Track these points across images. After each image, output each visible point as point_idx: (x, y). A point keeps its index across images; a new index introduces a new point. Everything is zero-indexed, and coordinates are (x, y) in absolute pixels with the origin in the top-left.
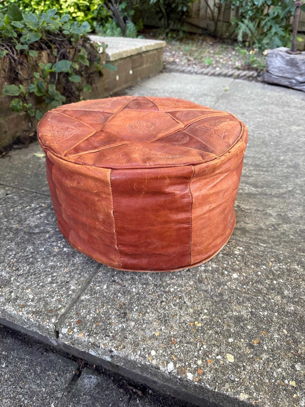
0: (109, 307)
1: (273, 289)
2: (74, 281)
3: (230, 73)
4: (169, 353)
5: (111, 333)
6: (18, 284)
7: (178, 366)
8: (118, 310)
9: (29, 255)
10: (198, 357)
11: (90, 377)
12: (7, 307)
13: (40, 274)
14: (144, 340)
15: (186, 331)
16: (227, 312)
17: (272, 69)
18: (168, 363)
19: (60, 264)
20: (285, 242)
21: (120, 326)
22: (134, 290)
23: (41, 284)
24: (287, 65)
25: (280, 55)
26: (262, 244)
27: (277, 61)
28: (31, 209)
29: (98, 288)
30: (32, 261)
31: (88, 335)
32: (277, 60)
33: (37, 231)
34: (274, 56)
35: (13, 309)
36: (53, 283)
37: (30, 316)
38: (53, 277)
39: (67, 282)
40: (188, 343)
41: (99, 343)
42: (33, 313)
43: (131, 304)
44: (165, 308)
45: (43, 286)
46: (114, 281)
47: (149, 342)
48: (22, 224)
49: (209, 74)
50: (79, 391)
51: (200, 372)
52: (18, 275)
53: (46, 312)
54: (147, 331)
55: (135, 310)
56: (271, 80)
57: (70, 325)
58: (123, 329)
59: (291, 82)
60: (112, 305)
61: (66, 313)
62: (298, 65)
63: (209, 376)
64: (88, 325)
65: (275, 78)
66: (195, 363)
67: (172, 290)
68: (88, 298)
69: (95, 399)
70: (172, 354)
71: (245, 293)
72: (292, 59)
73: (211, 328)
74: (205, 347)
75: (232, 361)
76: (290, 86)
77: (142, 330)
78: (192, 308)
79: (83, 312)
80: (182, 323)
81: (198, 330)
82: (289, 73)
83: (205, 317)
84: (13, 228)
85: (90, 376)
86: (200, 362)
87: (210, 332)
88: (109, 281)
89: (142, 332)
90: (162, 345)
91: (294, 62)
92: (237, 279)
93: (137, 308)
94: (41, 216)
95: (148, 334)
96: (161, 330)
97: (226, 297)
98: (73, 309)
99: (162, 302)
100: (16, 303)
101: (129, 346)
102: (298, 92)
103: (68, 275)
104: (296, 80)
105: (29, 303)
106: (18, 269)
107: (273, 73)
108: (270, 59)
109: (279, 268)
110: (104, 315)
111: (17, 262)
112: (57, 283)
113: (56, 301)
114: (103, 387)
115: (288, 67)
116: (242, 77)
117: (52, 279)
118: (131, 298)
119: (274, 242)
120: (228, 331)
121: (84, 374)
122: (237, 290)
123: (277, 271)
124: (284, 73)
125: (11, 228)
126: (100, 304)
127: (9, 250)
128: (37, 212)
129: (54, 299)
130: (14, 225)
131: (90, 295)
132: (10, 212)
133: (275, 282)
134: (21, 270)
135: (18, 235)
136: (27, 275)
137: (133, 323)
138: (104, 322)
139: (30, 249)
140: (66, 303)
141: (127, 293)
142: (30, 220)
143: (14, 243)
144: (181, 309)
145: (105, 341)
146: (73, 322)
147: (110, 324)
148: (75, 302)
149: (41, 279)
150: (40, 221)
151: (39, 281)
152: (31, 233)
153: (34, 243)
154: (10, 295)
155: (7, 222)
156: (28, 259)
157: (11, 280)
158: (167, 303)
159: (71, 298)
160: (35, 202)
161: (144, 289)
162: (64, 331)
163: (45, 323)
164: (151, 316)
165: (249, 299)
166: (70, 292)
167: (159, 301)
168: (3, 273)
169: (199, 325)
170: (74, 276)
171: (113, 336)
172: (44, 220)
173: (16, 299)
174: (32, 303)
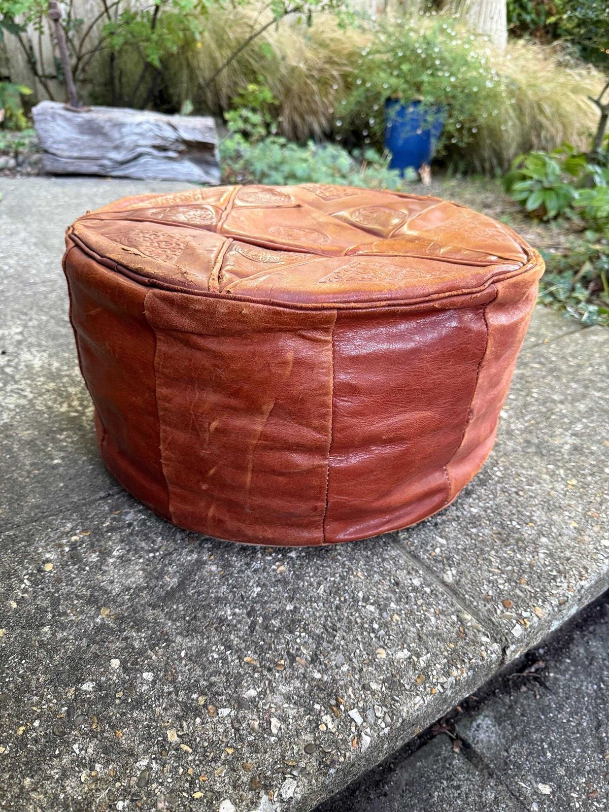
0: (493, 552)
2: (402, 575)
5: (551, 571)
6: (345, 668)
8: (507, 546)
9: (254, 624)
11: (478, 726)
12: (405, 709)
13: (340, 620)
14: (580, 542)
15: (581, 497)
16: (560, 452)
17: (55, 146)
19: (334, 576)
21: (542, 556)
22: (474, 510)
23: (376, 626)
24: (82, 133)
25: (60, 115)
28: (64, 565)
29: (438, 550)
30: (282, 621)
31: (543, 602)
32: (58, 125)
33: (171, 581)
34: (49, 118)
35: (418, 698)
36: (386, 605)
37: (455, 673)
38: (366, 599)
39: (397, 584)
40: (601, 505)
41: (564, 595)
42: (451, 663)
43: (502, 526)
44: (531, 497)
45: (385, 625)
47: (586, 538)
48: (114, 601)
50: (496, 756)
52: (314, 659)
53: (461, 643)
54: (565, 531)
55: (518, 526)
56: (59, 168)
57: (509, 618)
58: (551, 555)
59: (103, 165)
60: (492, 549)
61: (475, 613)
62: (105, 131)
64: (521, 594)
65: (67, 163)
68: (454, 572)
69: (523, 736)
71: (537, 423)
72: (90, 122)
73: (583, 475)
76: (102, 172)
77: (560, 535)
78: (540, 474)
79: (488, 590)
80: (565, 494)
81: (582, 487)
82: (92, 148)
83: (561, 472)
84: (103, 624)
85: (474, 724)
87: (589, 479)
89: (565, 538)
90: (595, 529)
91: (95, 126)
94: (120, 557)
95: (570, 532)
96: (569, 517)
97: (535, 441)
98: (471, 602)
99: (517, 493)
100: (408, 687)
101: (584, 562)
102: (125, 181)
103: (377, 577)
104: (110, 159)
105: (422, 663)
106: (292, 658)
107: (59, 152)
108: (43, 125)
110: (507, 566)
111: (261, 651)
112: (388, 599)
113: (438, 619)
114: (505, 715)
115: (86, 138)
117: (372, 604)
118: (490, 520)
120: (591, 465)
121: (469, 735)
122: (529, 426)
124: (81, 150)
125: (100, 628)
126: (481, 562)
127: (198, 656)
128: (94, 557)
129: (433, 619)
130: (93, 618)
131: (450, 566)
132: (16, 611)
133: (535, 395)
134: (298, 649)
135: (148, 622)
136: (325, 644)
137: (544, 540)
138: (524, 572)
139: (234, 614)
140: (452, 605)
141: (475, 521)
142: (112, 582)
143: (179, 639)
144: (539, 483)
145: (565, 585)
146: (502, 612)
147: (531, 566)
148: (455, 593)
149: (359, 620)
150: (137, 564)
151: (362, 627)
152: (171, 595)
153: (218, 600)
154: (373, 693)
155: (63, 628)
156: (266, 628)
157: (320, 680)
158: (523, 490)
159: (443, 594)
160: (36, 548)
161: (479, 498)
162: (517, 631)
163: (484, 654)
164: (539, 515)
165: (551, 426)
166: (428, 590)
167: (514, 495)
168: (284, 689)
169: (574, 482)
170: (385, 569)
171: (559, 572)
172: (140, 557)
173: (393, 683)
174: (424, 658)
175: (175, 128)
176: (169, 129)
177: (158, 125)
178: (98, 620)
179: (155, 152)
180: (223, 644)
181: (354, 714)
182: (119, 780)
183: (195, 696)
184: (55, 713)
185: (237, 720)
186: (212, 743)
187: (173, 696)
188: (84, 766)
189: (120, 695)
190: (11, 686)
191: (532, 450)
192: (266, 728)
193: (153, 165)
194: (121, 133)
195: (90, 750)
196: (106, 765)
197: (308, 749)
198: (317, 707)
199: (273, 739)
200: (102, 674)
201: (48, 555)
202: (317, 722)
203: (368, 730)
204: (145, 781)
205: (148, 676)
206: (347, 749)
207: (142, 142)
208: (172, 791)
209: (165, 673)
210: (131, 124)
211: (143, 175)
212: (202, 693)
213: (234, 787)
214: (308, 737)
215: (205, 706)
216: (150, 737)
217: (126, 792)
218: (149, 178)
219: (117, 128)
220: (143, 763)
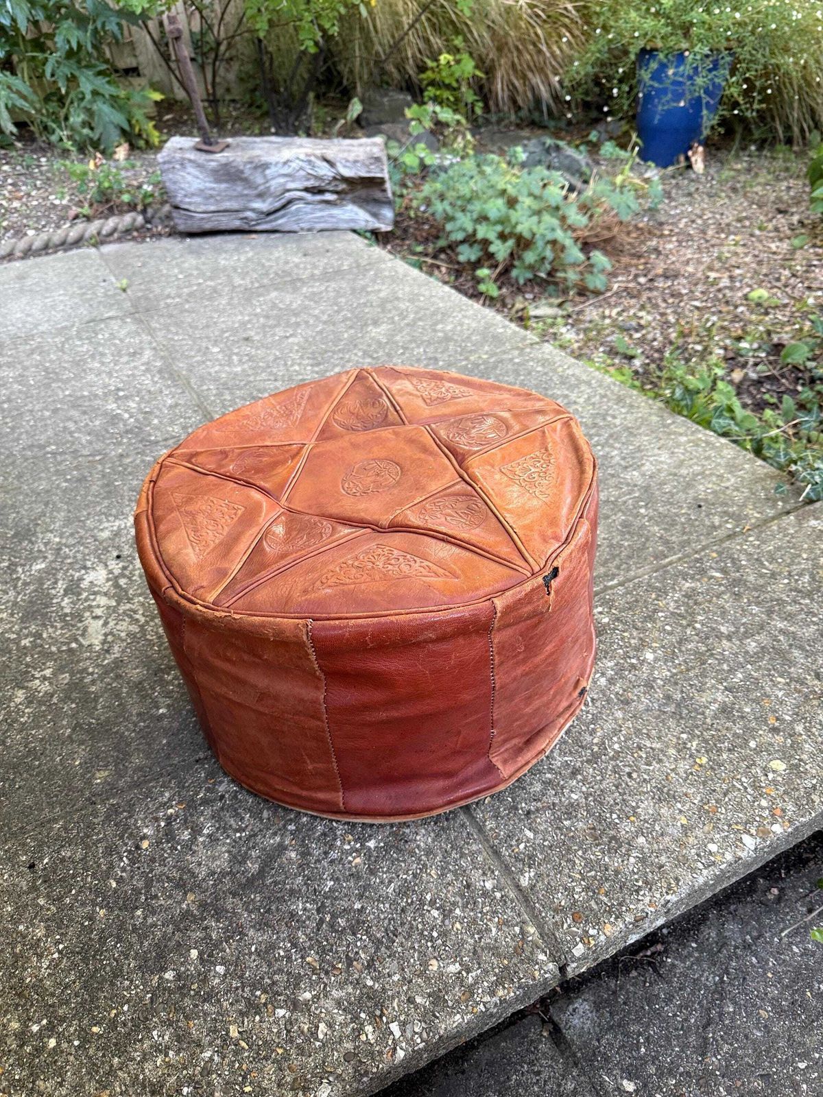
0: (580, 853)
1: (707, 638)
2: (476, 875)
3: (73, 235)
4: (726, 828)
5: (637, 881)
6: (396, 978)
7: (753, 831)
8: (597, 845)
9: (322, 921)
10: (755, 799)
12: (444, 1026)
13: (402, 924)
14: (683, 845)
15: (704, 783)
16: (703, 713)
17: (187, 200)
18: (741, 840)
19: (407, 873)
20: (630, 557)
21: (632, 860)
22: (574, 796)
23: (435, 934)
24: (218, 181)
25: (190, 161)
26: (611, 583)
27: (189, 178)
28: (159, 843)
29: (522, 846)
30: (348, 920)
31: (616, 918)
32: (189, 174)
33: (253, 867)
34: (178, 166)
35: (458, 1016)
36: (451, 911)
37: (501, 993)
38: (432, 903)
39: (468, 886)
40: (725, 795)
41: (643, 910)
42: (499, 982)
43: (600, 819)
44: (645, 779)
45: (444, 934)
46: (529, 813)
47: (691, 840)
48: (199, 886)
49: (18, 254)
51: (778, 812)
52: (370, 965)
53: (515, 960)
54: (670, 830)
55: (617, 821)
56: (195, 228)
57: (574, 935)
58: (643, 860)
59: (246, 218)
60: (580, 848)
61: (540, 927)
62: (244, 175)
63: (790, 807)
64: (595, 907)
65: (203, 219)
66: (763, 808)
67: (616, 746)
68: (532, 874)
70: (730, 826)
71: (688, 670)
72: (225, 165)
73: (720, 750)
74: (744, 779)
75: (784, 767)
76: (246, 227)
77: (662, 835)
78: (667, 747)
79: (561, 899)
80: (687, 778)
81: (712, 768)
82: (230, 198)
83: (694, 744)
84: (188, 911)
86: (764, 803)
87: (725, 756)
88: (520, 820)
89: (667, 839)
90: (706, 828)
91: (233, 170)
92: (656, 660)
93: (614, 816)
94: (209, 836)
95: (675, 831)
96: (681, 811)
97: (678, 696)
98: (540, 912)
99: (629, 775)
100: (450, 1004)
101: (679, 871)
102: (273, 236)
103: (450, 877)
104: (253, 210)
105: (470, 979)
106: (350, 962)
107: (192, 208)
109: (676, 602)
110: (591, 871)
111: (323, 952)
112: (454, 904)
113: (499, 930)
115: (223, 186)
116: (111, 234)
117: (437, 909)
118: (588, 811)
119: (618, 568)
120: (735, 734)
122: (676, 674)
123: (678, 608)
124: (218, 202)
125: (186, 914)
126: (564, 863)
127: (266, 952)
128: (186, 835)
129: (494, 930)
130: (180, 903)
131: (530, 867)
132: (116, 891)
133: (698, 626)
134: (357, 953)
135: (227, 911)
136: (383, 949)
137: (641, 840)
138: (607, 879)
139: (305, 909)
140: (519, 915)
141: (571, 810)
142: (200, 864)
143: (251, 933)
144: (660, 761)
145: (647, 900)
146: (569, 926)
147: (617, 872)
148: (527, 900)
149: (420, 926)
150: (224, 845)
151: (421, 934)
152: (251, 883)
153: (292, 892)
154: (417, 1007)
155: (154, 913)
156: (332, 926)
157: (371, 987)
158: (638, 770)
159: (512, 901)
160: (136, 821)
161: (584, 781)
162: (579, 950)
163: (537, 974)
164: (646, 807)
165: (703, 675)
166: (498, 895)
167: (626, 778)
168: (336, 994)
169: (704, 760)
170: (461, 867)
171: (646, 883)
172: (228, 836)
173: (437, 999)
174: (474, 974)
175: (331, 163)
176: (325, 164)
177: (309, 162)
178: (184, 906)
179: (308, 196)
180: (290, 941)
181: (394, 1027)
182: (186, 1068)
183: (258, 993)
184: (141, 999)
185: (290, 1022)
186: (266, 1042)
187: (240, 991)
188: (161, 1051)
189: (195, 986)
190: (108, 969)
191: (671, 709)
192: (314, 1034)
193: (306, 213)
194: (265, 176)
195: (166, 1038)
196: (178, 1053)
197: (348, 1057)
198: (363, 1015)
199: (318, 1044)
200: (182, 964)
201: (145, 831)
202: (359, 1031)
203: (404, 1045)
204: (207, 1072)
205: (220, 969)
206: (381, 1061)
207: (291, 185)
208: (227, 1083)
209: (236, 967)
210: (277, 163)
211: (295, 227)
212: (265, 991)
213: (279, 1086)
214: (349, 1046)
215: (265, 1005)
216: (215, 1031)
217: (190, 1080)
218: (302, 229)
219: (260, 170)
220: (207, 1054)
